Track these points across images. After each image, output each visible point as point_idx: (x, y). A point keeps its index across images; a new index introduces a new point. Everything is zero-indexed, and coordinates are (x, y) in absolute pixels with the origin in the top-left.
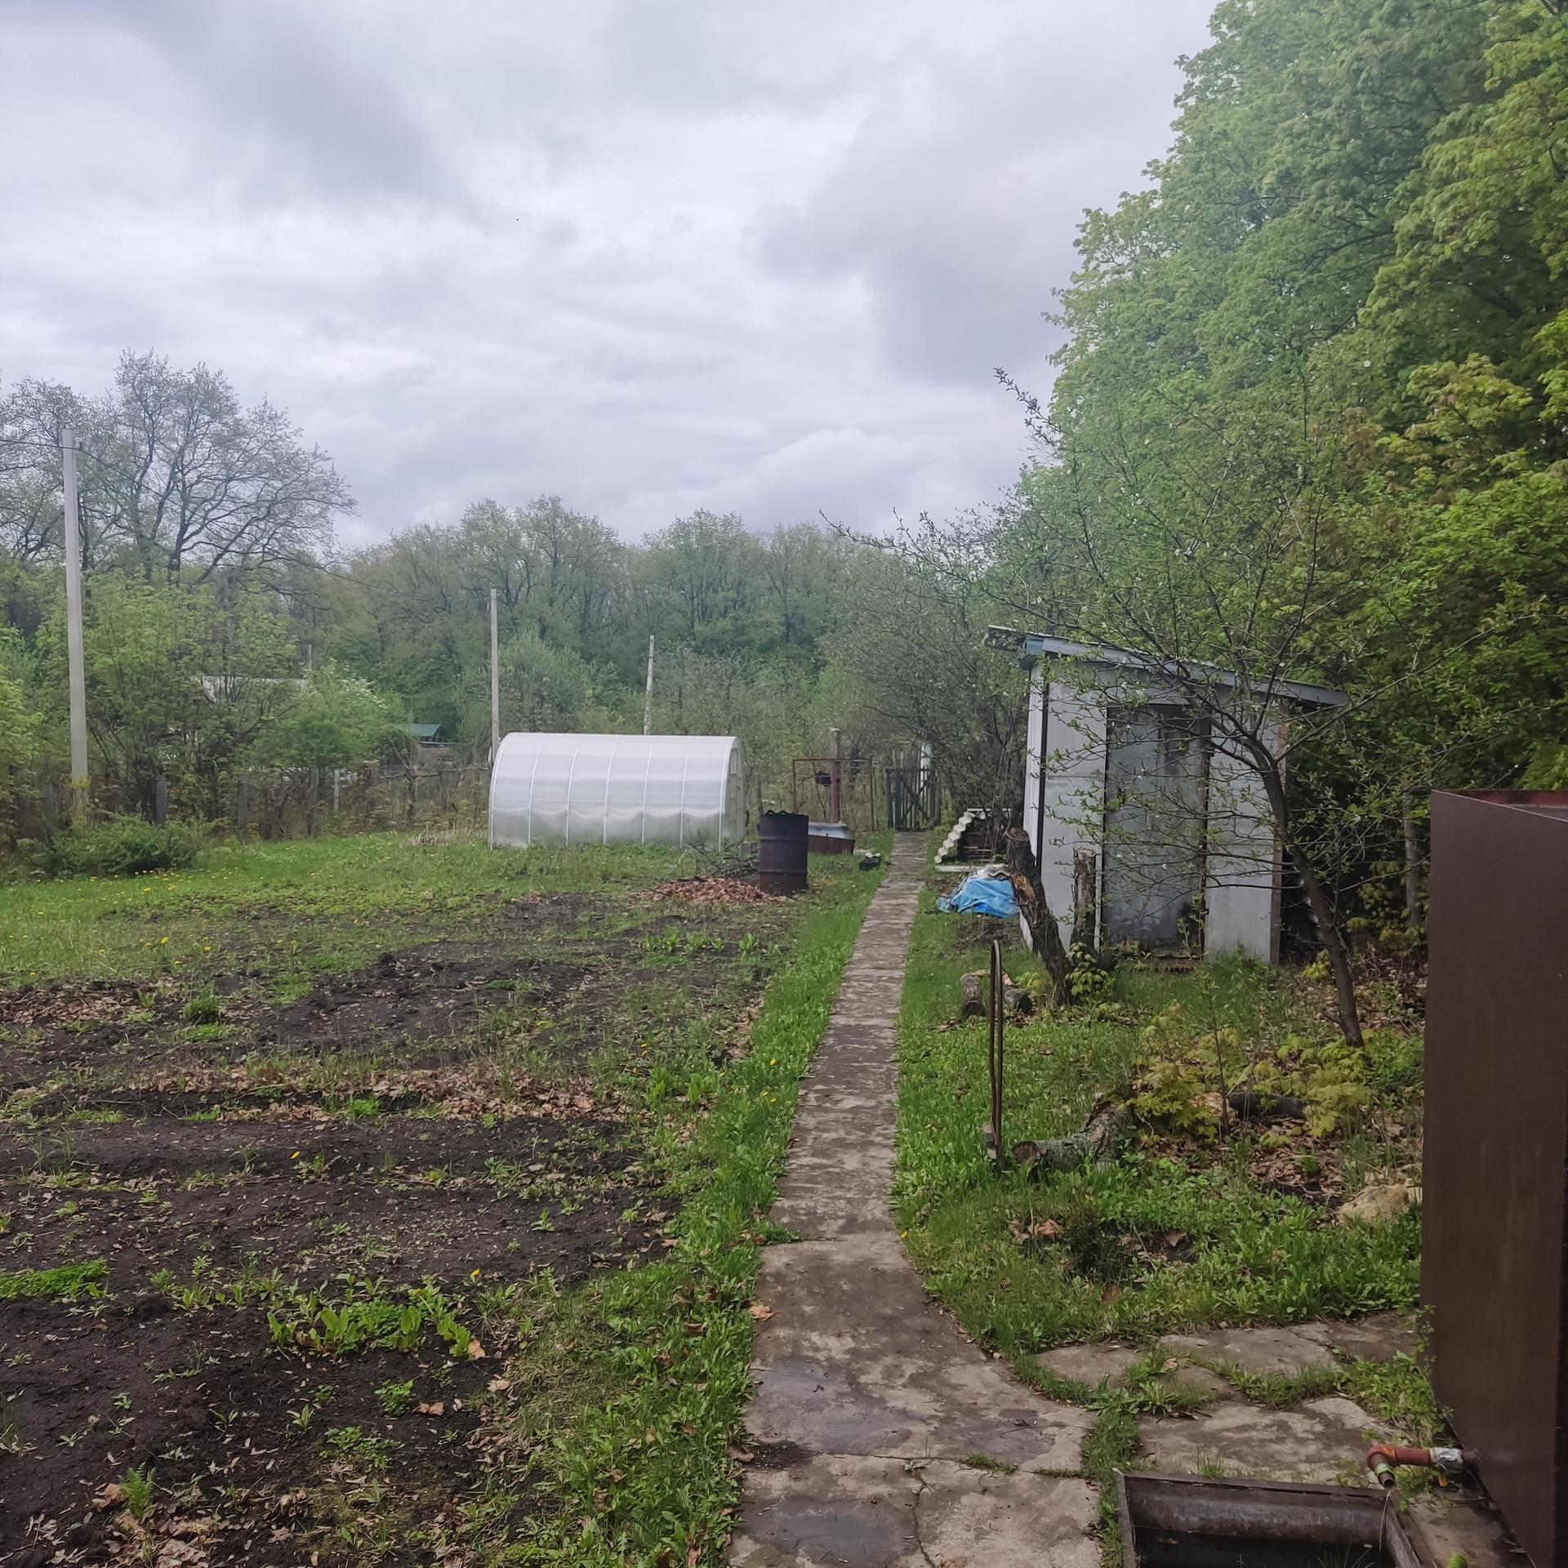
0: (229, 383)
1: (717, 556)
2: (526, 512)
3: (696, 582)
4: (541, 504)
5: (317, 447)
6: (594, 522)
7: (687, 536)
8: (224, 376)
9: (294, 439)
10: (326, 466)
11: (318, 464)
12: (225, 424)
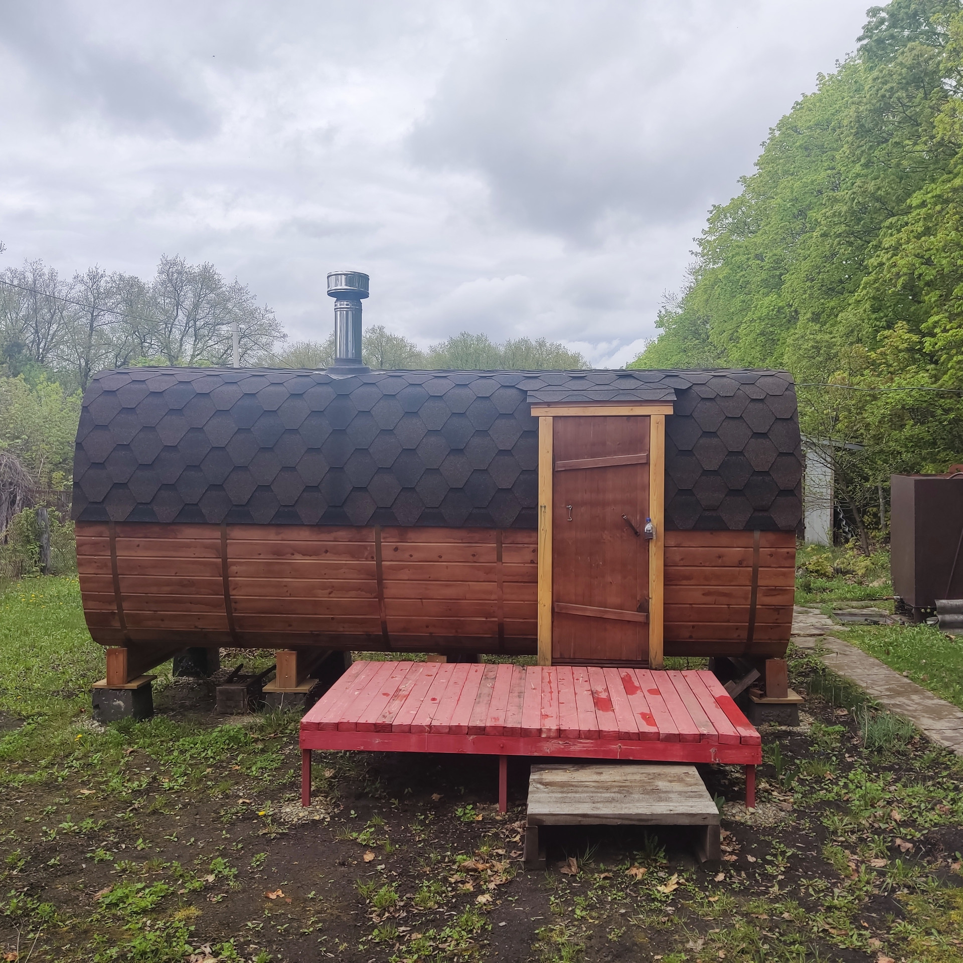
7: (456, 347)
9: (252, 301)
10: (271, 316)
11: (267, 315)
12: (216, 294)
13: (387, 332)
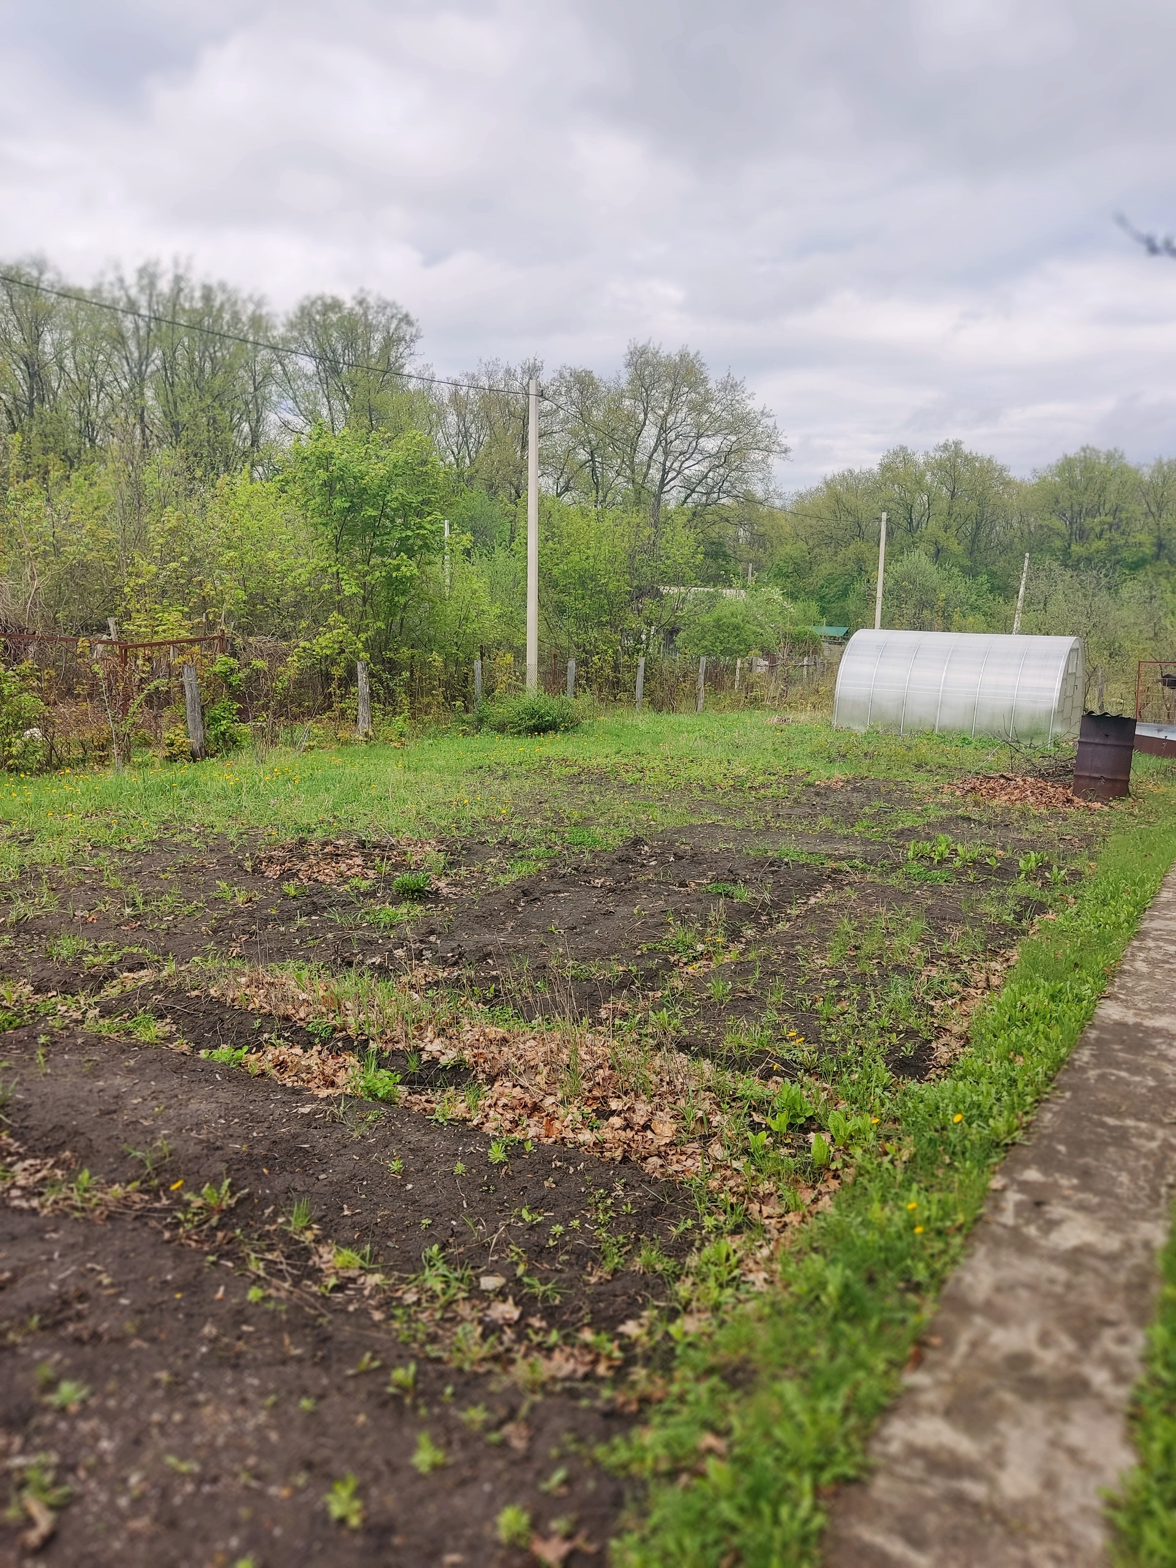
0: (703, 361)
1: (1098, 486)
2: (932, 455)
3: (1076, 508)
4: (946, 447)
5: (765, 408)
6: (990, 461)
7: (1071, 469)
8: (700, 356)
9: (748, 401)
10: (769, 422)
11: (765, 421)
12: (699, 393)
13: (966, 448)
